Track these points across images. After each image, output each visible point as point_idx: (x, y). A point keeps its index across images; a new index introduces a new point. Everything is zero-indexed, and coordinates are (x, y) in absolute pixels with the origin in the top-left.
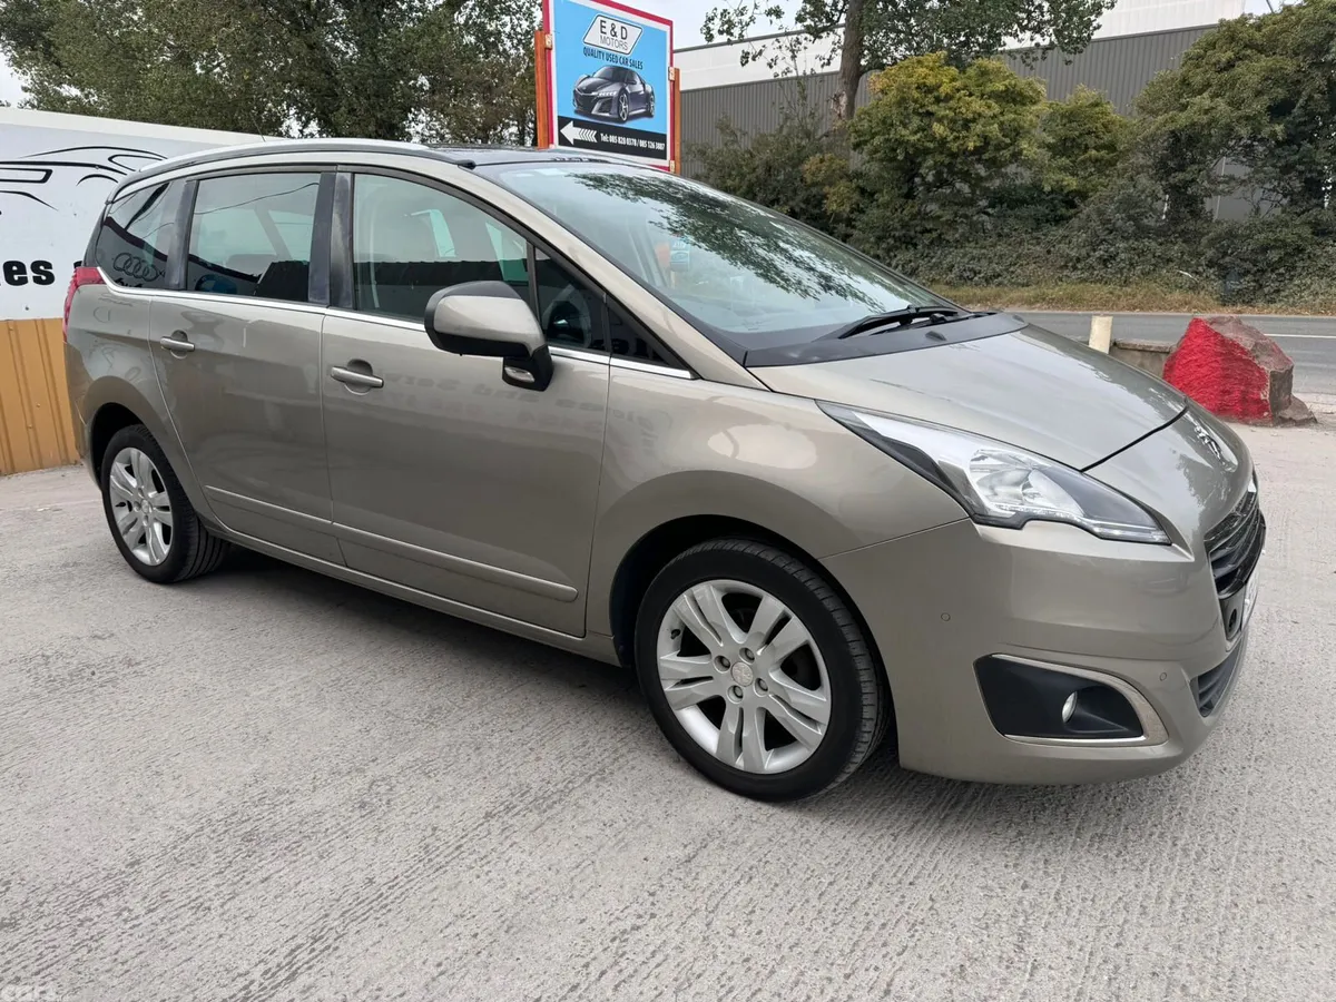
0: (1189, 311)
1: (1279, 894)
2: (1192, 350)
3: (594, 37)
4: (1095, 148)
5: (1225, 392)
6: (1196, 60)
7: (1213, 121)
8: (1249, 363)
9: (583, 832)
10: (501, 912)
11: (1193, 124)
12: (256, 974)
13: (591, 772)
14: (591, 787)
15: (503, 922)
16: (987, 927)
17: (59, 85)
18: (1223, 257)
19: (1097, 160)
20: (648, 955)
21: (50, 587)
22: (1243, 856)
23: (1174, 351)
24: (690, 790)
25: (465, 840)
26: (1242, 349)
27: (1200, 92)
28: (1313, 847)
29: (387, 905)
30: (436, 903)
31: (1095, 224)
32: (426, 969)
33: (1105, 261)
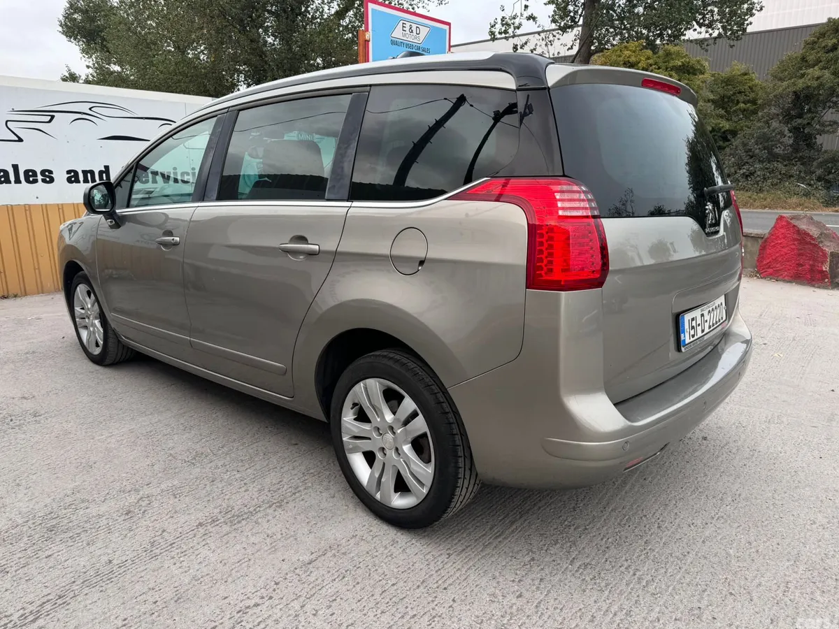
0: (802, 210)
1: (693, 615)
2: (778, 237)
3: (398, 33)
4: (744, 102)
5: (799, 265)
6: (811, 45)
7: (821, 86)
8: (815, 245)
9: (252, 539)
10: (178, 588)
11: (808, 87)
12: (15, 618)
13: (275, 501)
14: (270, 511)
15: (176, 595)
16: (482, 622)
17: (109, 64)
18: (828, 175)
19: (745, 110)
20: (256, 623)
21: (12, 366)
22: (678, 587)
23: (766, 237)
24: (332, 517)
25: (177, 540)
26: (811, 236)
27: (813, 66)
28: (731, 583)
29: (112, 578)
30: (141, 579)
31: (741, 152)
32: (116, 622)
33: (747, 176)
